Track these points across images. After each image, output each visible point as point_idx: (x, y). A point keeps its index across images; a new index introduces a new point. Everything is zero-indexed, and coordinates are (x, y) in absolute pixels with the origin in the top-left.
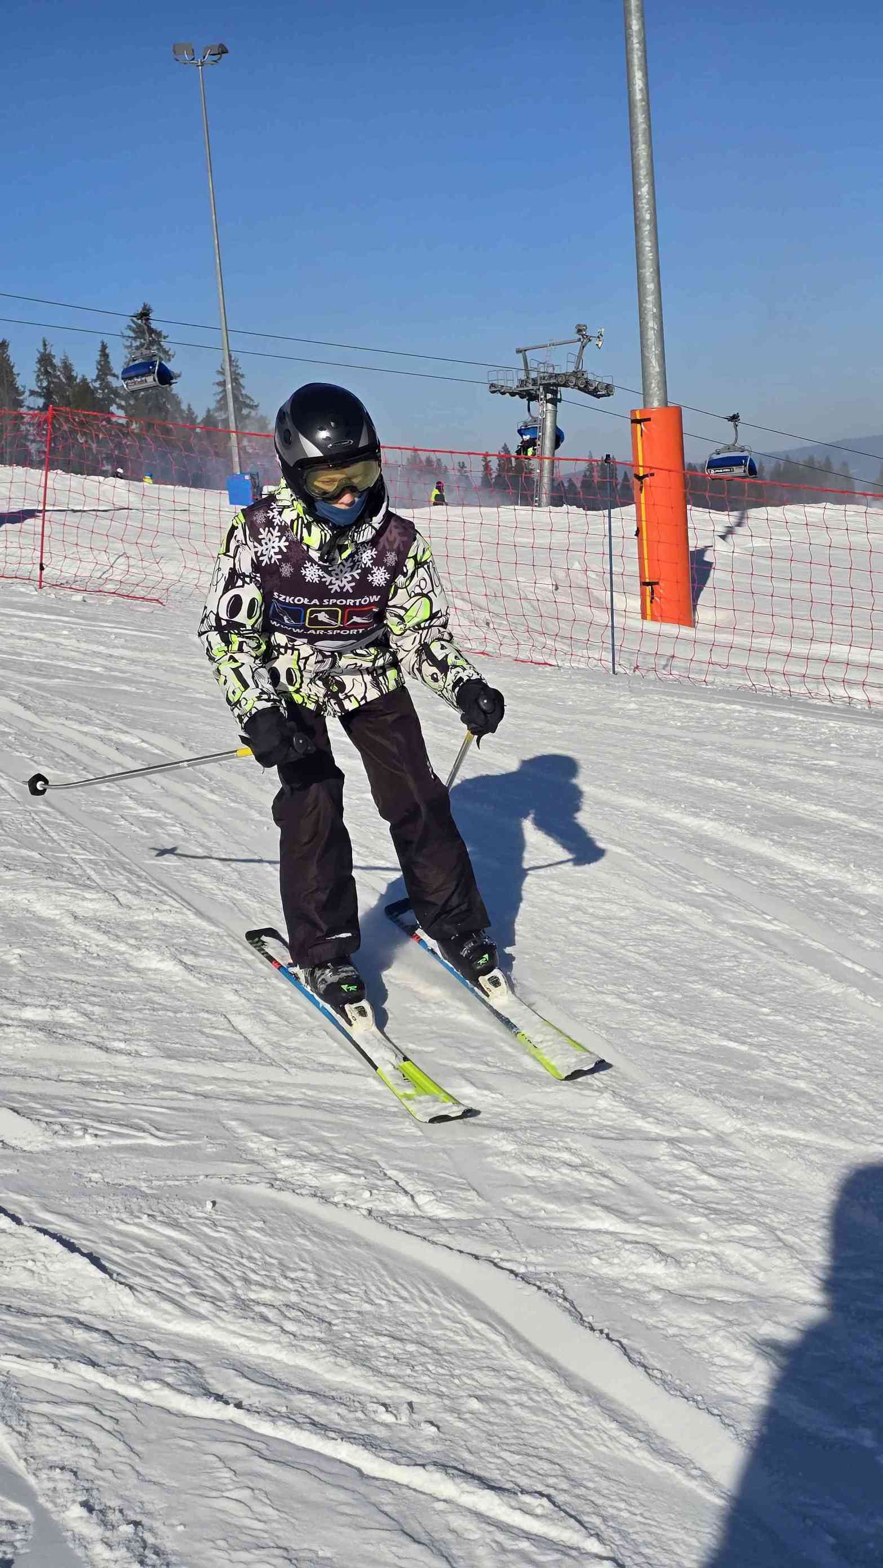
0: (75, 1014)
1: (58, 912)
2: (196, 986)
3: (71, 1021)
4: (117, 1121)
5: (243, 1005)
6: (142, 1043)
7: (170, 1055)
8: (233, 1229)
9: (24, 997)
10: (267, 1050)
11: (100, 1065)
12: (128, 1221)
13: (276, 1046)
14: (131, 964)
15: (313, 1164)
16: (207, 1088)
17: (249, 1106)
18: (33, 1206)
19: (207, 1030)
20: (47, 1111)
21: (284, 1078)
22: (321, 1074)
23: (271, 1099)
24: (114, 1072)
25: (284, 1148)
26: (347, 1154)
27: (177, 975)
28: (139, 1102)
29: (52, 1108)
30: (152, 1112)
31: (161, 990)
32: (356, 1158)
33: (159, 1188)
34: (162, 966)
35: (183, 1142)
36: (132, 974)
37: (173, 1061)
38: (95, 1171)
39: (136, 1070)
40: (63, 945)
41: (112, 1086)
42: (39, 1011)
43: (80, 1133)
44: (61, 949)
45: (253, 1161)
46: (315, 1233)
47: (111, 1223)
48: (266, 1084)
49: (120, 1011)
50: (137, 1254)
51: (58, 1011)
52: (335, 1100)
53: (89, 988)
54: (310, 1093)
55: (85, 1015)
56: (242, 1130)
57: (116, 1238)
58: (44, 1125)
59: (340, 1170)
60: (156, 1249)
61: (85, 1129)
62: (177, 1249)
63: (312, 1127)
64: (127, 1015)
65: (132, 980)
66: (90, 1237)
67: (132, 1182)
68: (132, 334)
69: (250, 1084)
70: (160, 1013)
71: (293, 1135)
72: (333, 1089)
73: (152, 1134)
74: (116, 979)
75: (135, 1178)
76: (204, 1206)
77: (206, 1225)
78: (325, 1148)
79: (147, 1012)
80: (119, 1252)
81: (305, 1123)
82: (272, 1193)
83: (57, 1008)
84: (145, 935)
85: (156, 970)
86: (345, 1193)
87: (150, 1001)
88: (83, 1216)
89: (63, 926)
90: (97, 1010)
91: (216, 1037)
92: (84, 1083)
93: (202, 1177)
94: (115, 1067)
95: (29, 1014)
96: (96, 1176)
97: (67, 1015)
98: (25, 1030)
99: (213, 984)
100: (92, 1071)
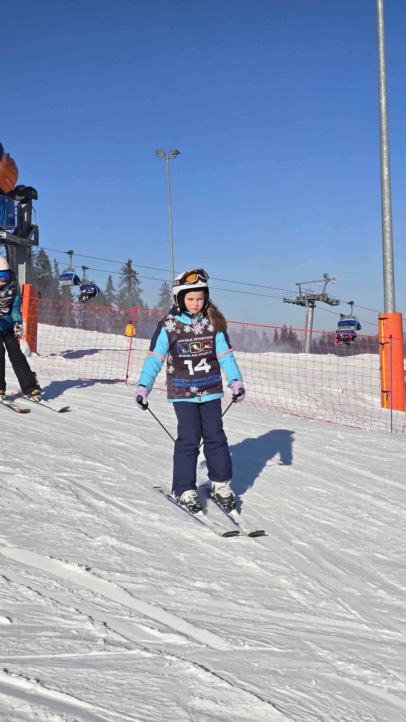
0: (219, 586)
1: (194, 537)
2: (267, 576)
3: (217, 589)
4: (255, 638)
5: (291, 585)
6: (253, 601)
7: (268, 608)
8: (329, 694)
9: (193, 576)
10: (310, 608)
11: (238, 611)
12: (280, 687)
13: (314, 606)
14: (234, 563)
15: (352, 664)
16: (290, 625)
17: (311, 634)
18: (235, 677)
19: (279, 597)
20: (223, 632)
21: (323, 622)
22: (339, 621)
23: (321, 632)
24: (245, 614)
25: (337, 656)
26: (366, 661)
27: (257, 569)
28: (261, 629)
29: (225, 631)
30: (268, 635)
31: (252, 576)
32: (371, 663)
33: (287, 672)
34: (248, 565)
35: (289, 651)
36: (236, 568)
37: (270, 611)
38: (255, 662)
39: (255, 614)
40: (201, 552)
41: (246, 621)
42: (202, 583)
43: (242, 643)
44: (201, 554)
45: (324, 662)
46: (367, 699)
47: (272, 688)
48: (316, 624)
49: (237, 585)
50: (290, 704)
51: (210, 584)
52: (349, 634)
53: (220, 574)
54: (337, 630)
55: (223, 586)
56: (313, 646)
57: (277, 695)
58: (225, 638)
59: (366, 668)
60: (298, 702)
61: (243, 641)
62: (307, 703)
63: (345, 647)
64: (241, 587)
65: (237, 571)
66: (266, 694)
67: (274, 669)
68: (123, 272)
69: (309, 624)
70: (255, 587)
71: (338, 650)
72: (347, 629)
73: (274, 646)
74: (229, 570)
75: (274, 667)
76: (312, 682)
77: (316, 692)
78: (355, 657)
79: (249, 586)
80: (281, 702)
81: (341, 645)
82: (340, 678)
83: (209, 582)
84: (235, 549)
85: (246, 566)
86: (373, 679)
87: (248, 581)
88: (258, 684)
89: (198, 544)
90: (227, 584)
91: (284, 600)
92: (234, 619)
93: (304, 668)
94: (245, 612)
95: (198, 584)
96: (256, 665)
97: (214, 586)
98: (200, 592)
99: (274, 575)
100: (235, 613)
